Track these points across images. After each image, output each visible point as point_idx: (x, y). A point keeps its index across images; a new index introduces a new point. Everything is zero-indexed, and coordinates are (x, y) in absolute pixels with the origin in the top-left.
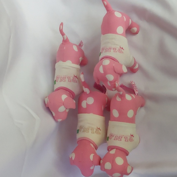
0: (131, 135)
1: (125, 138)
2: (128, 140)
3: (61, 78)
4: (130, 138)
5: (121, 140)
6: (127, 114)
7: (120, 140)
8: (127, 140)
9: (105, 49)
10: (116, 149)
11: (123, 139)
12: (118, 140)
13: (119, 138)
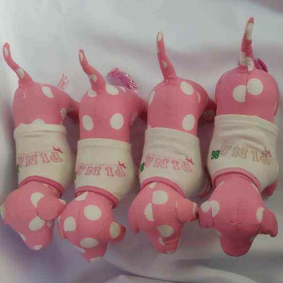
0: (120, 164)
1: (108, 170)
2: (114, 173)
3: (28, 158)
4: (117, 169)
5: (99, 174)
6: (109, 122)
7: (97, 173)
8: (110, 174)
9: (155, 160)
10: (89, 191)
11: (103, 172)
12: (93, 174)
13: (95, 170)
